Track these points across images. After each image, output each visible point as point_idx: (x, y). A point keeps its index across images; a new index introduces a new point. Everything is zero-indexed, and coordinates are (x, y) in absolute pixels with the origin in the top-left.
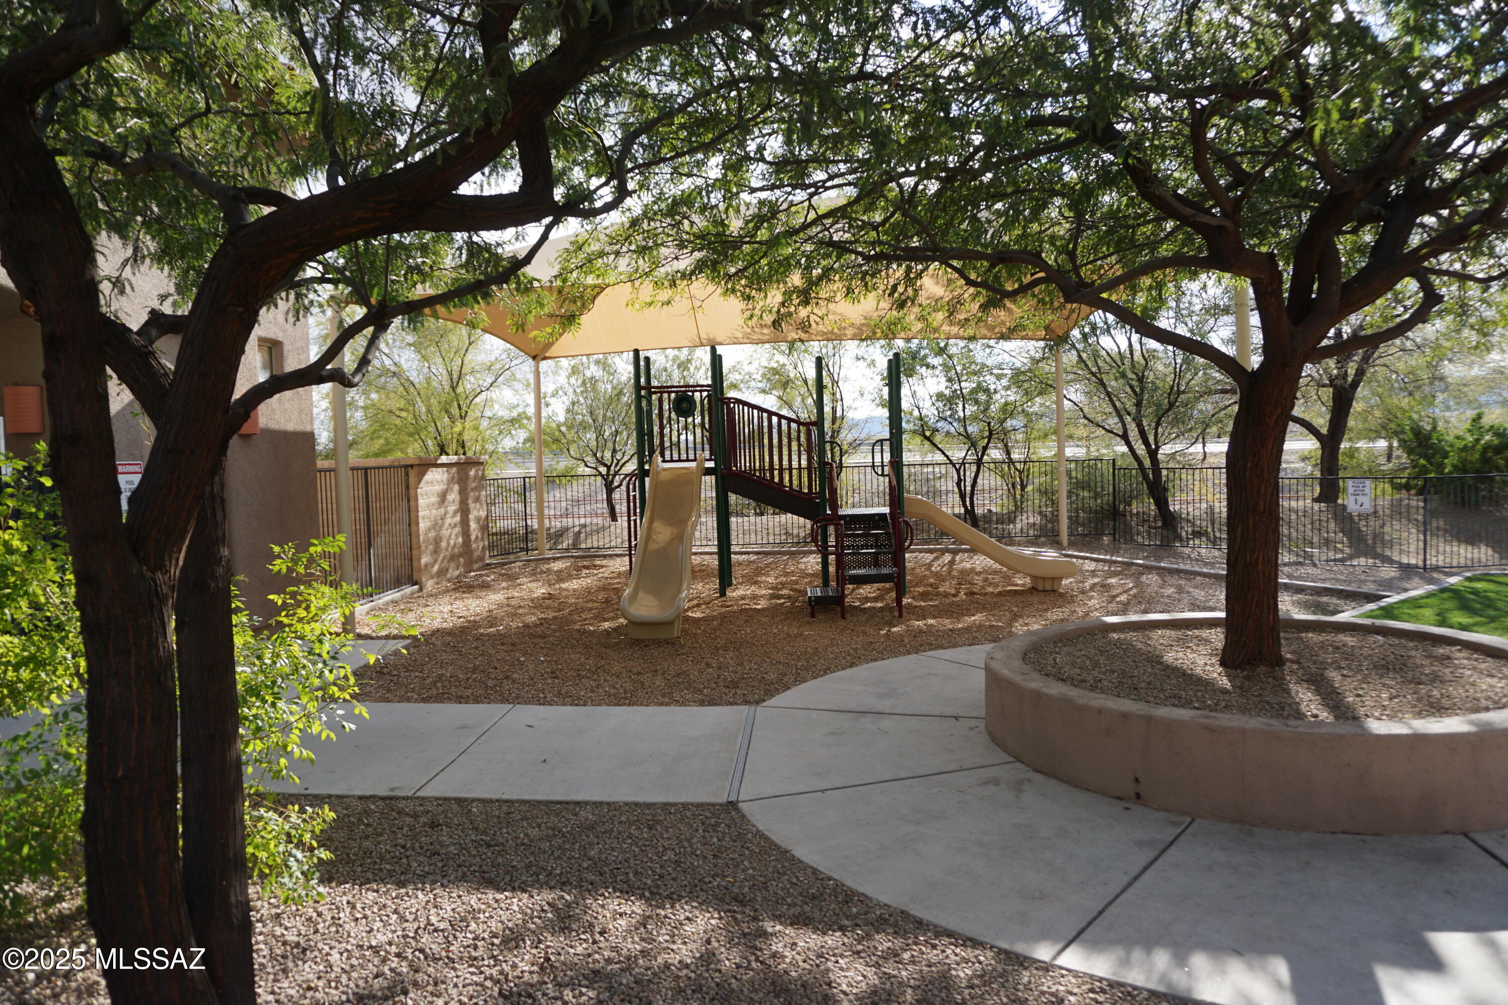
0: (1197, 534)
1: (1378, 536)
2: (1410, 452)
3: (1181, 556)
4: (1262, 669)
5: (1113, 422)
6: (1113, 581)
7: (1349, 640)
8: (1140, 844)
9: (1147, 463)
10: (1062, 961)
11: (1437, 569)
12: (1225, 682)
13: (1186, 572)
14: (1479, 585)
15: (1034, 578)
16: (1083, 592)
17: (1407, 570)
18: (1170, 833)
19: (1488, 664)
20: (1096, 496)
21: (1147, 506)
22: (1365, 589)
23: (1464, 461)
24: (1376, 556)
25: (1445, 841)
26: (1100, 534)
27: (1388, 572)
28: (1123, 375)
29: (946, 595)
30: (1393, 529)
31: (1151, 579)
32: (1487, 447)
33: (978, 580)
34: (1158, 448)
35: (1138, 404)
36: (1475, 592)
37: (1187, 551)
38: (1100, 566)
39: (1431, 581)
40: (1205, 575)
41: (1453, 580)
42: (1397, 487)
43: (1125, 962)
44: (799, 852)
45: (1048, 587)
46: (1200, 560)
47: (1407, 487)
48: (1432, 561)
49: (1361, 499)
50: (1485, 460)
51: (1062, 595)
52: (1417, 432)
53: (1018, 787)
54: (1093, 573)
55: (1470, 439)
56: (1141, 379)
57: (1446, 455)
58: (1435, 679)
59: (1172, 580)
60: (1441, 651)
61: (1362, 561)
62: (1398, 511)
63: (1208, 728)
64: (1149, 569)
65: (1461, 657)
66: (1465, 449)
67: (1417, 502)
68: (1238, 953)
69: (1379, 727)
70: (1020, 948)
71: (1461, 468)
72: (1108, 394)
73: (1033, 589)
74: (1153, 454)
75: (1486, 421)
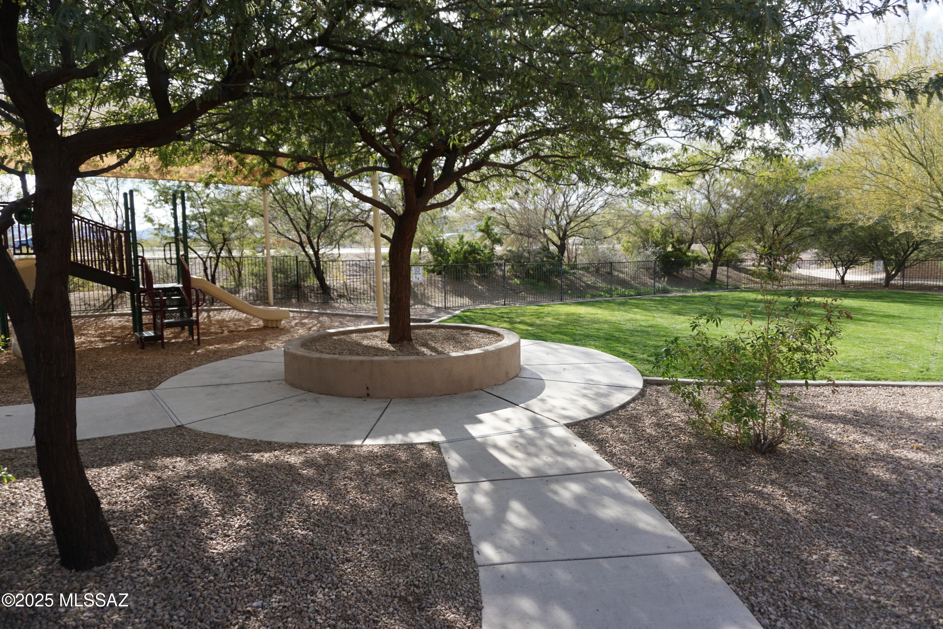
0: (341, 296)
1: (423, 295)
2: (433, 253)
3: (334, 308)
4: (405, 342)
5: (293, 235)
6: (306, 321)
7: (432, 331)
8: (376, 409)
9: (313, 258)
10: (365, 443)
11: (449, 308)
12: (392, 348)
13: (341, 315)
14: (468, 314)
15: (265, 321)
16: (292, 327)
17: (438, 309)
18: (385, 405)
19: (481, 335)
20: (287, 278)
21: (313, 281)
22: (423, 318)
23: (456, 258)
24: (424, 304)
25: (476, 393)
26: (290, 298)
27: (430, 311)
28: (299, 209)
29: (216, 333)
30: (430, 291)
31: (325, 319)
32: (465, 252)
33: (231, 324)
34: (319, 250)
35: (308, 227)
36: (466, 316)
37: (337, 305)
38: (296, 314)
39: (449, 313)
40: (351, 316)
41: (457, 312)
42: (429, 271)
43: (388, 439)
44: (232, 435)
45: (274, 325)
46: (344, 309)
47: (433, 271)
48: (448, 305)
49: (418, 276)
50: (465, 258)
51: (282, 329)
52: (437, 244)
53: (316, 400)
54: (294, 318)
55: (459, 248)
56: (310, 213)
57: (449, 255)
58: (466, 340)
59: (335, 319)
60: (465, 332)
61: (419, 306)
62: (431, 283)
63: (395, 362)
64: (322, 314)
65: (473, 334)
66: (457, 252)
67: (438, 278)
68: (423, 430)
69: (454, 354)
70: (348, 443)
71: (456, 261)
72: (291, 220)
73: (265, 327)
74: (316, 253)
75: (465, 240)
